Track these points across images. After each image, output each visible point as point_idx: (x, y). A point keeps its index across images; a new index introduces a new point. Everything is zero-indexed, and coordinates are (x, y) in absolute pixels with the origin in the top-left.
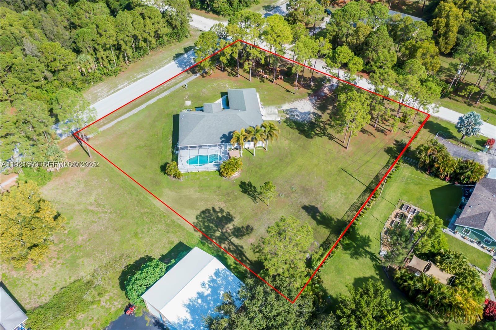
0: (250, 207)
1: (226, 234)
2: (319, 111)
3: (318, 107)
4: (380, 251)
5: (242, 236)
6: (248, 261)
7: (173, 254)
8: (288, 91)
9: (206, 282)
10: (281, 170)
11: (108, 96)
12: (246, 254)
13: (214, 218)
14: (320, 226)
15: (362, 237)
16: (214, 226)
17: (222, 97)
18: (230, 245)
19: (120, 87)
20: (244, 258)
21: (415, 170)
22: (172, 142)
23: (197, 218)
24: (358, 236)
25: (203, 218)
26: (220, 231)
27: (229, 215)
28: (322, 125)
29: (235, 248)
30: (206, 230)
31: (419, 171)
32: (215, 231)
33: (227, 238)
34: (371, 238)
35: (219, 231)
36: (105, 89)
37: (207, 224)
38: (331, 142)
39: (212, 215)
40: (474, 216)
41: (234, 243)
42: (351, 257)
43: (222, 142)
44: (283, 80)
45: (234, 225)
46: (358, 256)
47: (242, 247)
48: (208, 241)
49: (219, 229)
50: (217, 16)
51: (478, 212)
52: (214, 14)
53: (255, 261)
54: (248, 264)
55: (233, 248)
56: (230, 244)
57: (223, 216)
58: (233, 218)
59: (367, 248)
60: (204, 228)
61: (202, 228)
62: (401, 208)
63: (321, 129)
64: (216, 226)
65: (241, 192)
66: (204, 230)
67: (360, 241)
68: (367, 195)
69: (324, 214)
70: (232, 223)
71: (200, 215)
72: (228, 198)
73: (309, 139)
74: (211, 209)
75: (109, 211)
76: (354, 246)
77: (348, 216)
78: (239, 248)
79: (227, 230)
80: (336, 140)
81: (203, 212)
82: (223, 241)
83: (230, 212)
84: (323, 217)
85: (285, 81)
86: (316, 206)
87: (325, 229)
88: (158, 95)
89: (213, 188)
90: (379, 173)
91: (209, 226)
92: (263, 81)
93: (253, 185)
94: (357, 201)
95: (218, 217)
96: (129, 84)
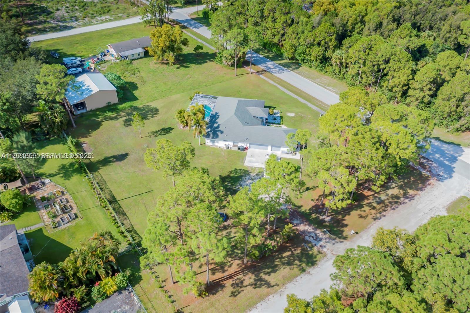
0: (146, 130)
1: (132, 116)
13: (149, 113)
15: (73, 176)
23: (154, 107)
24: (75, 174)
25: (152, 109)
26: (136, 114)
30: (141, 109)
32: (138, 112)
33: (128, 116)
34: (67, 181)
39: (152, 113)
41: (122, 118)
42: (63, 164)
46: (60, 168)
47: (116, 120)
48: (132, 109)
49: (138, 114)
57: (148, 117)
59: (61, 175)
60: (143, 109)
62: (75, 214)
64: (141, 113)
65: (164, 127)
67: (71, 174)
68: (109, 197)
69: (111, 163)
72: (162, 121)
74: (158, 113)
76: (69, 169)
83: (149, 120)
86: (123, 161)
90: (127, 219)
93: (167, 134)
94: (107, 187)
95: (149, 115)
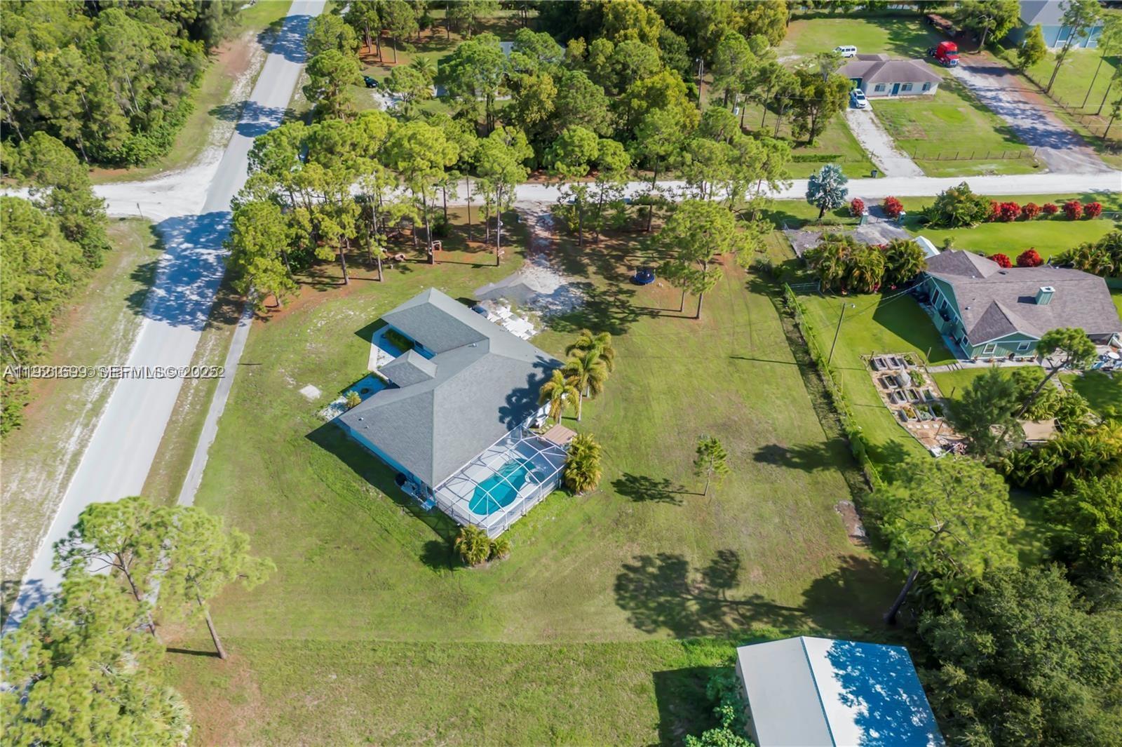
0: (682, 519)
1: (707, 595)
2: (576, 276)
3: (564, 270)
4: (930, 452)
5: (733, 576)
6: (797, 613)
7: (671, 707)
8: (477, 266)
9: (844, 692)
10: (649, 419)
11: (64, 486)
12: (778, 603)
13: (651, 584)
14: (815, 471)
15: (885, 448)
16: (669, 598)
17: (370, 341)
18: (737, 610)
19: (72, 446)
20: (784, 612)
21: (821, 299)
22: (382, 494)
23: (623, 607)
24: (879, 450)
25: (633, 598)
26: (690, 597)
27: (669, 558)
28: (612, 299)
29: (749, 607)
30: (665, 616)
31: (828, 298)
32: (682, 605)
33: (718, 601)
34: (896, 440)
35: (689, 600)
36: (31, 474)
37: (655, 604)
38: (661, 320)
39: (639, 581)
40: (983, 319)
41: (737, 600)
43: (510, 428)
44: (443, 249)
45: (697, 570)
47: (757, 597)
48: (694, 631)
49: (685, 596)
50: (123, 171)
51: (982, 312)
52: (106, 168)
53: (805, 604)
54: (802, 616)
55: (749, 610)
56: (734, 606)
57: (660, 568)
58: (681, 558)
60: (659, 615)
61: (655, 617)
62: (875, 369)
63: (618, 307)
64: (674, 595)
65: (634, 504)
66: (661, 618)
67: (888, 454)
68: (813, 377)
69: (797, 449)
70: (690, 567)
71: (622, 598)
72: (627, 530)
73: (624, 336)
74: (624, 571)
75: (432, 735)
77: (831, 428)
78: (756, 601)
79: (699, 588)
80: (663, 313)
81: (619, 587)
82: (717, 612)
83: (662, 551)
84: (799, 454)
85: (449, 250)
86: (771, 444)
87: (827, 472)
88: (204, 412)
89: (580, 530)
90: (786, 332)
91: (660, 604)
92: (405, 269)
93: (637, 475)
94: (812, 396)
95: (653, 576)
96: (89, 427)
